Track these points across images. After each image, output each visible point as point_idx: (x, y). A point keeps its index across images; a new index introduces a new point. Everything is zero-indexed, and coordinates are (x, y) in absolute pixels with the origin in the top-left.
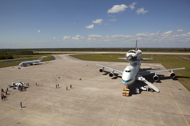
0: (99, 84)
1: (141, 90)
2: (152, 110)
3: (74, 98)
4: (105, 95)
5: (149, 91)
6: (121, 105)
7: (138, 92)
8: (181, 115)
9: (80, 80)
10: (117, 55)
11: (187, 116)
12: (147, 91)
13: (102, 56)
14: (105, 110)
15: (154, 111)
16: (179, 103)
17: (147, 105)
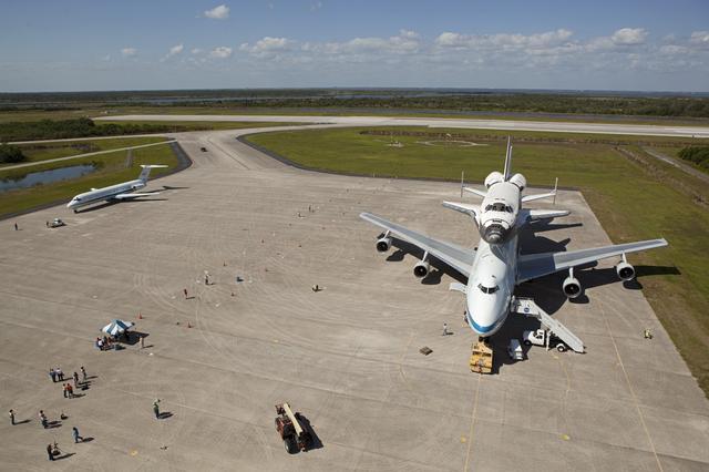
0: (386, 314)
1: (527, 345)
2: (568, 438)
3: (318, 386)
4: (414, 368)
5: (551, 346)
6: (474, 417)
7: (519, 356)
8: (651, 454)
9: (317, 290)
10: (418, 134)
11: (669, 462)
12: (545, 346)
13: (364, 139)
14: (426, 440)
15: (573, 439)
16: (644, 402)
17: (551, 414)
